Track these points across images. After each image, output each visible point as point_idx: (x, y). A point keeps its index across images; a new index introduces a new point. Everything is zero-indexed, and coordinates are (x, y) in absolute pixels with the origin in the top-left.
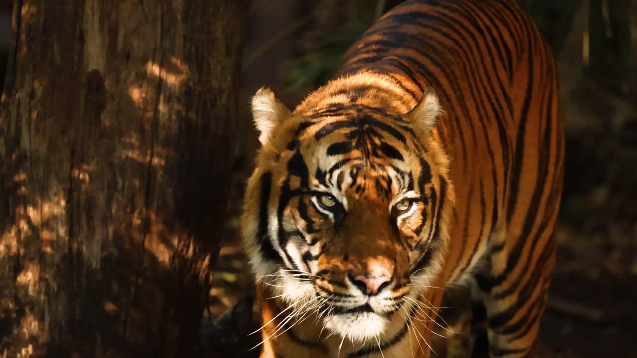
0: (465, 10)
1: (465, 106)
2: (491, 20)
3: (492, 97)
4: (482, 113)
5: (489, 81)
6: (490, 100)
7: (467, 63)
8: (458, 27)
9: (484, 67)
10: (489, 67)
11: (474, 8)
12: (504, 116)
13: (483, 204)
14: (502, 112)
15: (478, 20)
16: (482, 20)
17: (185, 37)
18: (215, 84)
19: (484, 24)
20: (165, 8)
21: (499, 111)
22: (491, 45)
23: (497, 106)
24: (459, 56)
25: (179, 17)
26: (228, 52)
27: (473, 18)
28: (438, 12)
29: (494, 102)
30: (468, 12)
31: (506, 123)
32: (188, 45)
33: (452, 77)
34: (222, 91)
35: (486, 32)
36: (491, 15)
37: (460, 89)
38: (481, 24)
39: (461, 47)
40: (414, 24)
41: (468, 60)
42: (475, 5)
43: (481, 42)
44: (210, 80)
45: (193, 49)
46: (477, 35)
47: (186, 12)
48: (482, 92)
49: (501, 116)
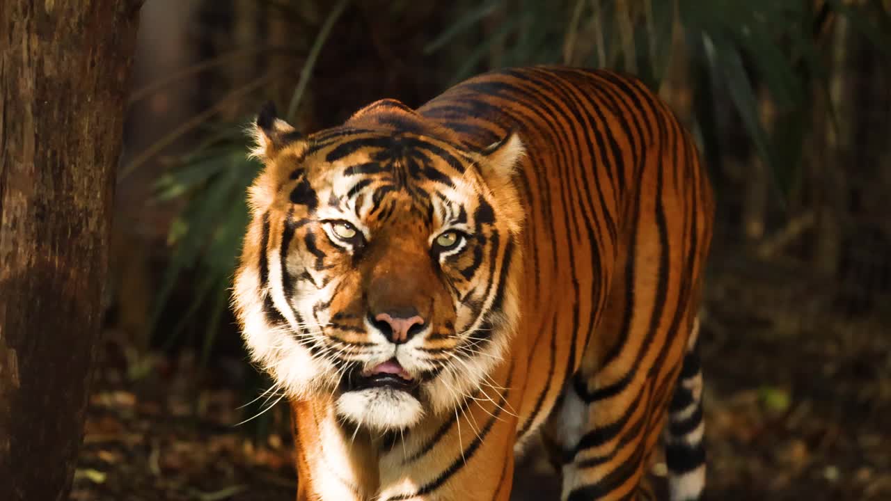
0: (562, 90)
1: (550, 212)
2: (596, 108)
3: (588, 209)
4: (572, 227)
5: (586, 187)
6: (584, 212)
7: (561, 155)
8: (552, 108)
9: (582, 166)
10: (589, 169)
11: (575, 90)
12: (601, 237)
13: (553, 347)
14: (599, 231)
15: (578, 105)
16: (583, 106)
17: (36, 136)
18: (79, 203)
19: (587, 112)
20: (9, 97)
21: (595, 229)
22: (593, 140)
23: (592, 222)
24: (553, 143)
25: (29, 108)
26: (98, 159)
27: (573, 103)
28: (528, 87)
29: (590, 215)
30: (566, 94)
31: (602, 245)
32: (41, 149)
33: (541, 169)
34: (89, 214)
35: (588, 123)
36: (597, 101)
37: (548, 188)
38: (582, 111)
39: (555, 132)
40: (497, 95)
41: (563, 151)
42: (576, 86)
43: (581, 134)
44: (73, 198)
45: (49, 154)
46: (577, 124)
47: (39, 102)
48: (576, 198)
49: (597, 236)
